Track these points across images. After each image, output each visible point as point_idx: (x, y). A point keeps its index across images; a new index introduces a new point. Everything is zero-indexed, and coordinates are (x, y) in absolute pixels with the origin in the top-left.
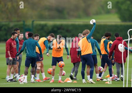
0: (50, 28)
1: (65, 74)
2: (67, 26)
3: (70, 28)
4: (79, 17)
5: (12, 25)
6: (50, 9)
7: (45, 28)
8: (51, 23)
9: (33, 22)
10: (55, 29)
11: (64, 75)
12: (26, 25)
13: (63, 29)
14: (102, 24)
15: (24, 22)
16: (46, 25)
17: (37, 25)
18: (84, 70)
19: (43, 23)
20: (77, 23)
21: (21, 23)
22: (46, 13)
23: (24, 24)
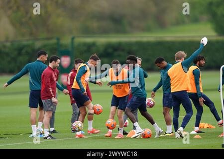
0: (101, 49)
1: (127, 125)
2: (130, 44)
3: (134, 48)
4: (148, 29)
5: (38, 45)
6: (100, 17)
7: (94, 49)
8: (102, 40)
9: (73, 39)
10: (110, 50)
11: (125, 126)
12: (61, 45)
13: (123, 50)
14: (187, 39)
15: (58, 39)
16: (94, 44)
17: (80, 44)
18: (178, 116)
19: (89, 40)
20: (145, 39)
21: (54, 41)
22: (95, 24)
23: (58, 44)
